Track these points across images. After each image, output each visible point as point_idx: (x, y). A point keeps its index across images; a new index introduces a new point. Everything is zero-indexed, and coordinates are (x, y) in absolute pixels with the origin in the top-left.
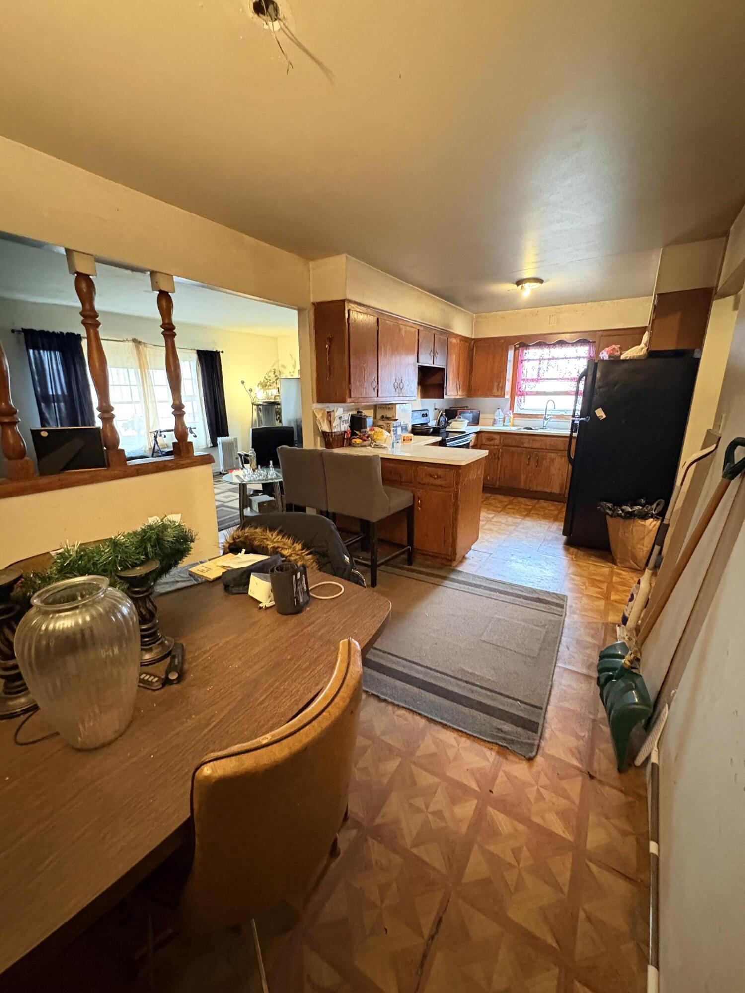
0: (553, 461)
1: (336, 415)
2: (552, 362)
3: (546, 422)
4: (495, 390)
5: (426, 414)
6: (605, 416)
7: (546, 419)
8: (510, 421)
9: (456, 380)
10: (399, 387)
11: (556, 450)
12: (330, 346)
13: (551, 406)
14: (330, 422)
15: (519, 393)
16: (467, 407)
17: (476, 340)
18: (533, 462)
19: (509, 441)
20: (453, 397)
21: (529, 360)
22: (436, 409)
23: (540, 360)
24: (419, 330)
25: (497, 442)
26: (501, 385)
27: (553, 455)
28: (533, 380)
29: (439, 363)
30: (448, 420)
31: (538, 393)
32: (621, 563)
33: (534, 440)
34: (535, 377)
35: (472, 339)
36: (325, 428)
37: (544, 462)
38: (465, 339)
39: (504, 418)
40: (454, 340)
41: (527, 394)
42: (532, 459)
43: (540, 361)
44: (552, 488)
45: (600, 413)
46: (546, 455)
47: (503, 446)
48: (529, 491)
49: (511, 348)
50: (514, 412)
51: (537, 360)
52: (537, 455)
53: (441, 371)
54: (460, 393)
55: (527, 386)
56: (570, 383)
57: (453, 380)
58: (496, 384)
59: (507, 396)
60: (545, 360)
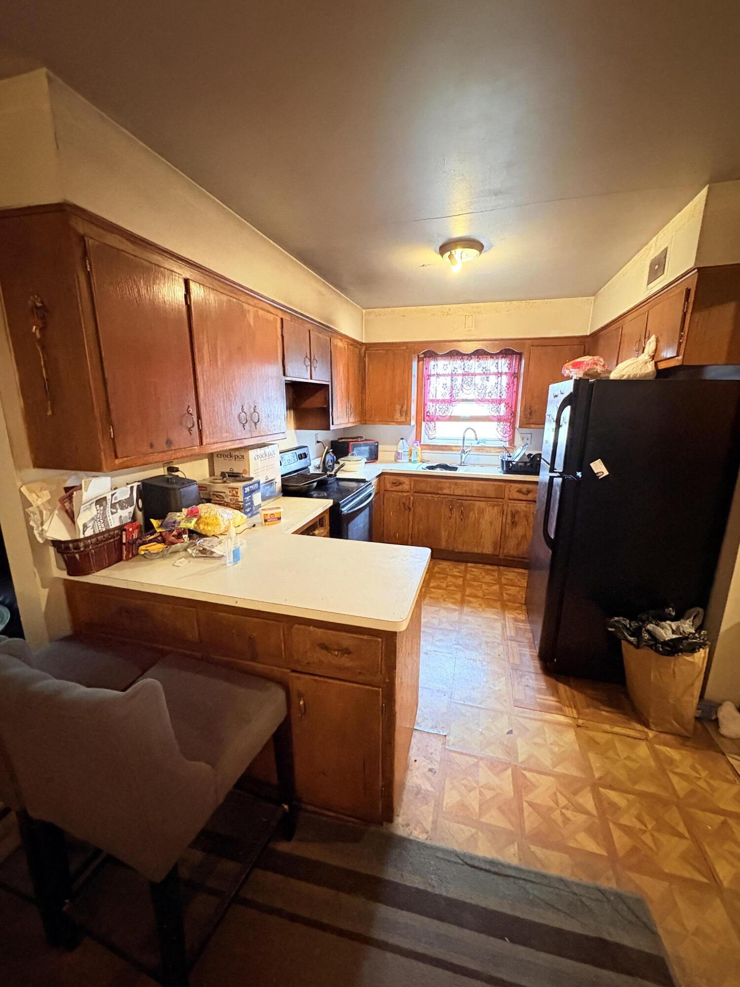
0: (483, 512)
1: (85, 498)
2: (468, 378)
3: (464, 456)
4: (398, 415)
5: (305, 454)
6: (606, 473)
7: (463, 452)
8: (417, 456)
9: (345, 400)
10: (251, 420)
11: (486, 498)
12: (42, 329)
13: (470, 435)
14: (71, 516)
15: (427, 418)
16: (361, 437)
17: (369, 346)
18: (456, 514)
19: (422, 486)
20: (343, 426)
21: (438, 375)
22: (318, 442)
23: (452, 375)
24: (282, 319)
25: (406, 487)
26: (405, 408)
27: (482, 504)
28: (443, 401)
29: (319, 377)
30: (337, 459)
31: (452, 419)
32: (656, 725)
33: (456, 484)
34: (448, 397)
35: (362, 344)
36: (57, 530)
37: (471, 514)
38: (354, 343)
39: (411, 451)
40: (340, 344)
41: (438, 419)
42: (454, 509)
43: (452, 377)
44: (483, 548)
45: (599, 467)
46: (474, 505)
47: (415, 492)
48: (452, 552)
49: (415, 358)
50: (422, 443)
51: (448, 375)
52: (461, 505)
53: (322, 389)
54: (352, 420)
55: (438, 409)
56: (491, 406)
57: (341, 400)
58: (398, 407)
59: (413, 423)
60: (458, 375)
